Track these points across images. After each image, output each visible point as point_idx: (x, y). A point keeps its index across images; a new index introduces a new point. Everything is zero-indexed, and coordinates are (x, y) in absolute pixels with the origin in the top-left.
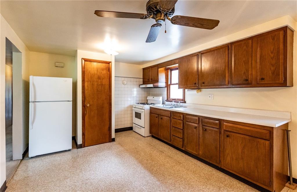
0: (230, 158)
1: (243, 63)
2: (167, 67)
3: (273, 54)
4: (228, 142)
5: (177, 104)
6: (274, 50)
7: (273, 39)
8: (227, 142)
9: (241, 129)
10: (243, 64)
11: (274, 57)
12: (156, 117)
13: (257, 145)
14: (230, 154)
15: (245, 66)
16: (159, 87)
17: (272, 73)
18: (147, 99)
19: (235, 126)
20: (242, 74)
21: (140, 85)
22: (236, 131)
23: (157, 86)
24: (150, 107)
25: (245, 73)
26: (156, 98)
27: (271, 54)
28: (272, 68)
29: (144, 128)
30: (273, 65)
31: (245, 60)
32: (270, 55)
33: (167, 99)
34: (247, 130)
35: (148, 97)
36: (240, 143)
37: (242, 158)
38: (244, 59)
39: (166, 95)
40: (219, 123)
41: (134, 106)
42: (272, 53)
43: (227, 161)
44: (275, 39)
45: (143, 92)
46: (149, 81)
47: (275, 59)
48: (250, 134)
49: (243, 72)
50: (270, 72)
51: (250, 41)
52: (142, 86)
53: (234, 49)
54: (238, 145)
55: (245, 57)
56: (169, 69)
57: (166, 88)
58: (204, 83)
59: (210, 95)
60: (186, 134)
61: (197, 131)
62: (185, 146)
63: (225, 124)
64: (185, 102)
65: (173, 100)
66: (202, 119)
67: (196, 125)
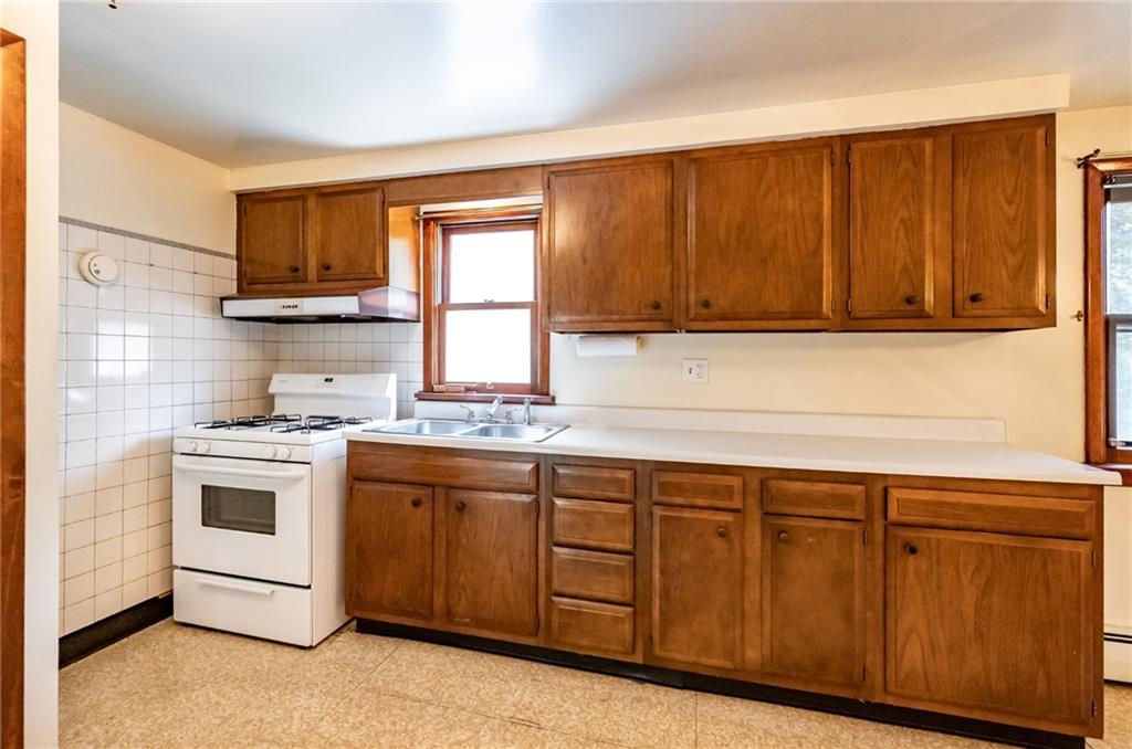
0: (922, 647)
1: (897, 231)
2: (424, 208)
3: (1014, 206)
4: (912, 578)
5: (509, 413)
6: (1019, 193)
7: (1014, 151)
8: (905, 575)
9: (977, 508)
10: (902, 233)
11: (1015, 219)
12: (416, 504)
13: (1044, 565)
14: (922, 628)
15: (908, 240)
16: (390, 315)
17: (1009, 275)
18: (271, 390)
19: (949, 497)
20: (897, 275)
21: (222, 299)
22: (951, 523)
23: (379, 309)
24: (350, 443)
25: (905, 269)
26: (345, 384)
27: (1006, 207)
28: (1011, 261)
29: (309, 587)
30: (1013, 251)
31: (907, 215)
32: (1001, 208)
33: (428, 388)
34: (1003, 510)
35: (276, 378)
36: (971, 568)
37: (980, 635)
38: (903, 213)
39: (421, 367)
40: (864, 494)
41: (180, 446)
42: (1010, 203)
43: (906, 665)
44: (1022, 153)
45: (240, 350)
46: (305, 281)
47: (1021, 225)
48: (1015, 527)
49: (899, 265)
50: (1004, 273)
51: (928, 145)
52: (234, 308)
53: (863, 166)
54: (959, 577)
55: (907, 204)
56: (435, 219)
57: (420, 326)
58: (706, 304)
59: (693, 364)
60: (657, 575)
61: (731, 550)
62: (651, 638)
63: (894, 494)
64: (552, 402)
65: (468, 390)
66: (762, 482)
67: (729, 518)
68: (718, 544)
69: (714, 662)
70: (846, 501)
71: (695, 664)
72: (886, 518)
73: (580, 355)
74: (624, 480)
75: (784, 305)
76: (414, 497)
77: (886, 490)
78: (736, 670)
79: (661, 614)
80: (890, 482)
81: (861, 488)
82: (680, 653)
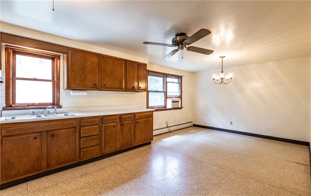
0: (139, 136)
10: (132, 76)
14: (139, 133)
22: (141, 118)
33: (9, 106)
36: (143, 124)
42: (143, 75)
43: (137, 139)
48: (147, 117)
49: (132, 82)
53: (128, 65)
55: (133, 73)
56: (11, 48)
57: (4, 84)
58: (105, 85)
59: (97, 97)
60: (103, 138)
61: (116, 129)
62: (102, 150)
63: (136, 115)
64: (61, 107)
65: (28, 105)
66: (120, 116)
67: (115, 123)
68: (114, 128)
69: (113, 150)
70: (130, 117)
71: (110, 151)
72: (135, 119)
73: (72, 95)
74: (97, 120)
75: (118, 87)
76: (34, 137)
77: (135, 115)
78: (116, 150)
79: (104, 145)
80: (135, 114)
81: (132, 115)
82: (107, 151)
